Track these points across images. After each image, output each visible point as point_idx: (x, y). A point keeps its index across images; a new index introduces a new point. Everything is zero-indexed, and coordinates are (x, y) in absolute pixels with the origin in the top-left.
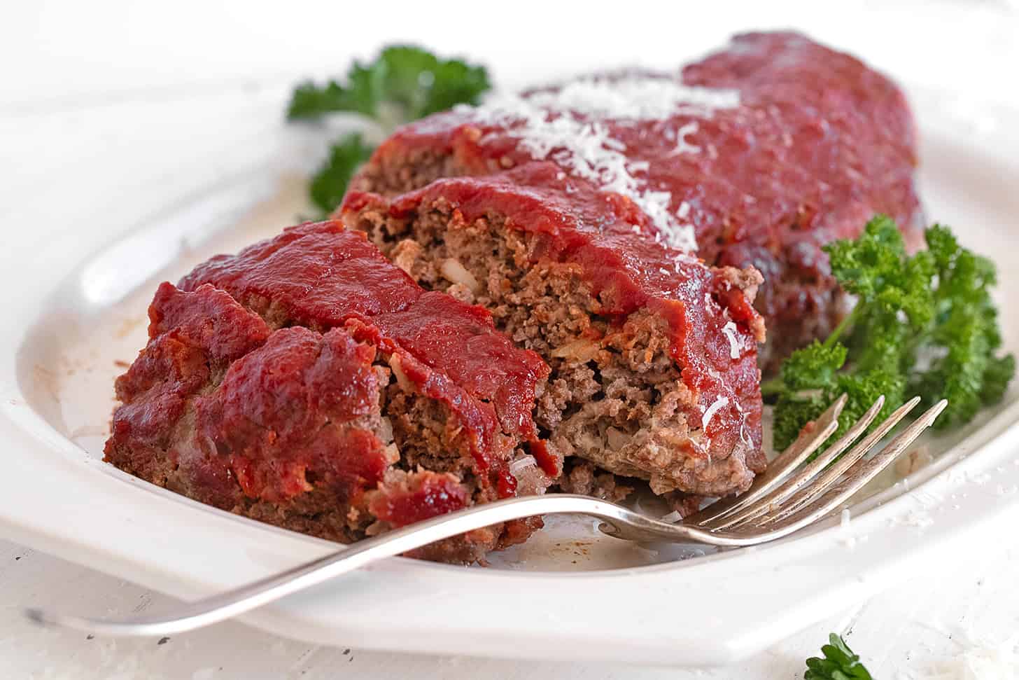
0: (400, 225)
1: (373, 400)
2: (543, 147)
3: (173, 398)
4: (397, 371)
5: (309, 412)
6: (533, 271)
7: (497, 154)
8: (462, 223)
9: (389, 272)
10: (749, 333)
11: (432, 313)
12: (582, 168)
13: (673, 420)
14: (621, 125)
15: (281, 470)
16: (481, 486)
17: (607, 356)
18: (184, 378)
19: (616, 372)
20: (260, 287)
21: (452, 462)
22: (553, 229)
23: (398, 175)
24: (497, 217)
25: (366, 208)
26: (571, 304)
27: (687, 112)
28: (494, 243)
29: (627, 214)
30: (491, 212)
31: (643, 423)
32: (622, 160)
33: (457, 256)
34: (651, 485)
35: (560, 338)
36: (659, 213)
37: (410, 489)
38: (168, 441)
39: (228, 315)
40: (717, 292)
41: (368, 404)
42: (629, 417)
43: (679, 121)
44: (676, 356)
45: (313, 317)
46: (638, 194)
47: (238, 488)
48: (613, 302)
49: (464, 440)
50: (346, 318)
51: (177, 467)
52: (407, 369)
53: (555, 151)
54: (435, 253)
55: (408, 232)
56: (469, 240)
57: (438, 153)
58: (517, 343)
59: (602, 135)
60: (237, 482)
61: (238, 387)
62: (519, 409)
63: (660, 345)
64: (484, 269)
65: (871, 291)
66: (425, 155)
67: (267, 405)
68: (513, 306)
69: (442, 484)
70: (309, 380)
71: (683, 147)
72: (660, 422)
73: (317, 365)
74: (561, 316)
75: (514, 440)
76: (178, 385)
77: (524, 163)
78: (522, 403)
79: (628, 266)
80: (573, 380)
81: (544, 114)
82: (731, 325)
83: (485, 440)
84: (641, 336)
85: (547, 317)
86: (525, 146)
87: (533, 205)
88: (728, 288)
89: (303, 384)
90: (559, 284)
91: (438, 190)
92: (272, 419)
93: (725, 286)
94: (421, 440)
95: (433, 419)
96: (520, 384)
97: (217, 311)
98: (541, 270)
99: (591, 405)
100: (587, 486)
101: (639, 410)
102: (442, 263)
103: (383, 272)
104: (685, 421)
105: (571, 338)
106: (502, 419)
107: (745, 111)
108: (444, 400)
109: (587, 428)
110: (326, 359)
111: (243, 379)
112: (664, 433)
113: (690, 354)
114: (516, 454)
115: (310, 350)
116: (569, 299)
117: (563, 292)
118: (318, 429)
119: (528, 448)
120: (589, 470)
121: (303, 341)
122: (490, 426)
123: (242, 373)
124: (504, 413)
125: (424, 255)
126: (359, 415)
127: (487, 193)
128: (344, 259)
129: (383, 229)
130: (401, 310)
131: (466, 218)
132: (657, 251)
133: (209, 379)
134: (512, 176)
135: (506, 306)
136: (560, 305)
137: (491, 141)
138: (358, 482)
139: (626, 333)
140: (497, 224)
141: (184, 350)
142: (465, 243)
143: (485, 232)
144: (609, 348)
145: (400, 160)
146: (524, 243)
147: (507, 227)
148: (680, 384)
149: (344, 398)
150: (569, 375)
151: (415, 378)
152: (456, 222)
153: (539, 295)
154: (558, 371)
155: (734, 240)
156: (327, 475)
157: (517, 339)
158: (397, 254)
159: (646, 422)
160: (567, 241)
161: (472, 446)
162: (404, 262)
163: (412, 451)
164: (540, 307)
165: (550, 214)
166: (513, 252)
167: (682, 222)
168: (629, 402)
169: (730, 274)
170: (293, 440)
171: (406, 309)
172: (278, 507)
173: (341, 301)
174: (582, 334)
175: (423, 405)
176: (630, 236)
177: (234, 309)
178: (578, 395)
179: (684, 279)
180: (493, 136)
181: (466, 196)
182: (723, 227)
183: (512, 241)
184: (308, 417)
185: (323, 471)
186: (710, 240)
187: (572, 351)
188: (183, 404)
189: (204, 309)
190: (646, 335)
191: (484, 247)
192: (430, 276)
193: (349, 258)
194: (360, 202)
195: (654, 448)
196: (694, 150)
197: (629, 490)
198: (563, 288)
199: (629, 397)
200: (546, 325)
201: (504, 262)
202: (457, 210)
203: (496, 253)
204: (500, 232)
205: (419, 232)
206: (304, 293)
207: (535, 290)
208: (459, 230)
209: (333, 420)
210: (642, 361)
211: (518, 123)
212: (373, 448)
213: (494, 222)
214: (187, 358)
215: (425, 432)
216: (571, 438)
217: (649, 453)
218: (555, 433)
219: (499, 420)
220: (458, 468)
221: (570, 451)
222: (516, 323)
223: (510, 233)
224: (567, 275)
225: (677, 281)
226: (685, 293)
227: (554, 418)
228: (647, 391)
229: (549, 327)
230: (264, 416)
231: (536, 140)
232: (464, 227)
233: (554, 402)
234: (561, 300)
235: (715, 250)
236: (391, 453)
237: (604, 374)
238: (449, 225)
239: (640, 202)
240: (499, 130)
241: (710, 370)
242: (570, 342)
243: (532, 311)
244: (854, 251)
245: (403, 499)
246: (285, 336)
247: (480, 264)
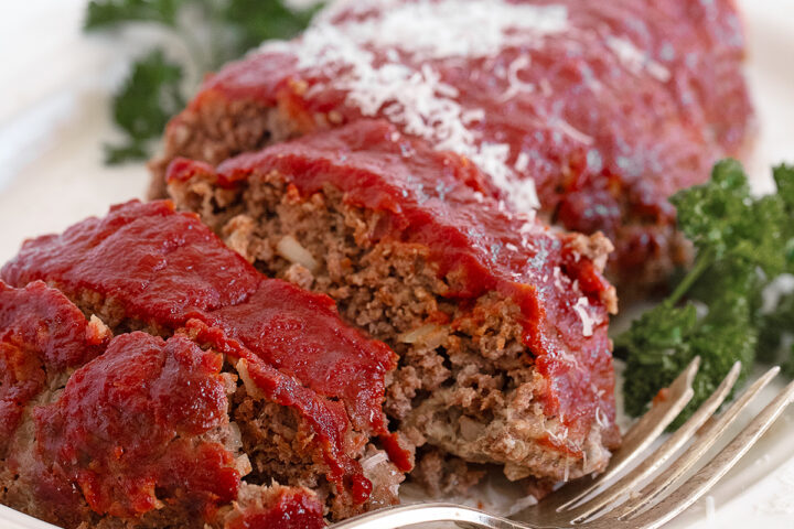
0: (230, 195)
1: (222, 411)
2: (373, 100)
3: (10, 407)
4: (244, 376)
5: (157, 426)
6: (374, 251)
7: (326, 109)
8: (298, 199)
9: (225, 260)
10: (600, 305)
11: (273, 305)
12: (416, 125)
13: (529, 411)
14: (450, 65)
15: (130, 486)
16: (335, 492)
17: (457, 342)
18: (20, 383)
19: (466, 358)
20: (94, 282)
21: (305, 468)
22: (394, 207)
23: (218, 125)
24: (334, 192)
25: (194, 179)
26: (416, 285)
27: (516, 41)
28: (331, 218)
29: (466, 176)
30: (328, 187)
31: (497, 414)
32: (456, 109)
33: (293, 233)
34: (506, 471)
35: (405, 322)
36: (498, 170)
37: (265, 505)
38: (6, 450)
39: (64, 316)
40: (565, 263)
41: (217, 416)
42: (483, 407)
43: (510, 53)
44: (530, 343)
45: (153, 316)
46: (474, 149)
47: (84, 503)
48: (460, 284)
49: (317, 446)
50: (187, 317)
51: (16, 477)
52: (255, 375)
53: (386, 104)
54: (269, 226)
55: (238, 204)
56: (304, 216)
57: (261, 104)
58: (361, 327)
59: (433, 79)
60: (83, 496)
61: (80, 398)
62: (369, 405)
63: (512, 332)
64: (322, 246)
65: (721, 247)
66: (247, 107)
67: (112, 420)
68: (355, 287)
69: (298, 498)
70: (156, 394)
71: (517, 88)
72: (515, 413)
73: (162, 377)
74: (407, 298)
75: (365, 436)
76: (14, 391)
77: (354, 120)
78: (372, 397)
79: (474, 246)
80: (422, 367)
81: (369, 57)
82: (584, 301)
83: (338, 446)
84: (493, 323)
85: (391, 300)
86: (354, 100)
87: (371, 180)
88: (577, 258)
89: (149, 397)
90: (403, 266)
91: (270, 162)
92: (117, 433)
93: (573, 257)
94: (272, 445)
95: (284, 423)
96: (369, 378)
97: (52, 312)
98: (383, 250)
99: (441, 392)
100: (438, 473)
101: (493, 400)
102: (279, 240)
103: (220, 259)
104: (541, 411)
105: (417, 322)
106: (353, 416)
107: (575, 32)
108: (295, 406)
109: (438, 415)
110: (171, 371)
111: (85, 390)
112: (521, 425)
113: (544, 339)
114: (367, 449)
115: (154, 359)
116: (414, 281)
117: (408, 274)
118: (167, 444)
119: (379, 442)
120: (440, 456)
121: (145, 350)
122: (341, 427)
123: (84, 384)
124: (354, 410)
125: (258, 230)
126: (208, 429)
127: (322, 166)
128: (177, 247)
129: (213, 201)
130: (241, 302)
131: (301, 193)
132: (502, 222)
133: (45, 382)
134: (344, 138)
135: (347, 287)
136: (405, 286)
137: (318, 95)
138: (211, 498)
139: (475, 318)
140: (335, 199)
141: (18, 353)
142: (301, 219)
143: (322, 208)
144: (457, 333)
145: (220, 110)
146: (364, 220)
147: (345, 204)
148: (535, 374)
149: (194, 411)
150: (418, 362)
151: (265, 385)
152: (291, 198)
153: (382, 276)
154: (406, 356)
155: (574, 188)
156: (178, 492)
157: (362, 321)
158: (230, 232)
159: (500, 412)
160: (410, 218)
161: (326, 453)
162: (238, 243)
163: (261, 456)
164: (384, 289)
165: (391, 190)
166: (353, 230)
167: (521, 176)
168: (481, 390)
169: (578, 245)
170: (142, 456)
171: (246, 301)
172: (126, 523)
173: (180, 297)
174: (429, 318)
175: (273, 410)
176: (473, 206)
177: (68, 311)
178: (427, 382)
179: (532, 255)
180: (319, 88)
181: (299, 167)
182: (562, 175)
183: (351, 218)
184: (156, 432)
185: (174, 488)
186: (549, 190)
187: (420, 337)
188: (20, 413)
189: (38, 309)
190: (498, 321)
191: (321, 223)
192: (266, 255)
193: (184, 245)
194: (187, 173)
195: (510, 442)
196: (528, 88)
197: (481, 474)
198: (408, 269)
199: (482, 386)
200: (390, 307)
201: (342, 239)
202: (292, 185)
203: (333, 229)
204: (338, 208)
205: (251, 204)
206: (140, 289)
207: (377, 270)
208: (294, 206)
209: (182, 434)
210: (494, 348)
211: (345, 70)
212: (225, 463)
213: (331, 197)
214: (22, 363)
215: (276, 439)
216: (422, 428)
217: (505, 447)
218: (405, 422)
219: (350, 418)
220: (311, 475)
221: (421, 441)
222: (358, 306)
223: (348, 211)
224: (411, 256)
225: (526, 257)
226: (534, 270)
227: (404, 408)
228: (499, 378)
229: (394, 310)
230: (109, 432)
231: (365, 92)
232: (300, 203)
233: (403, 391)
234: (405, 281)
235: (554, 200)
236: (243, 465)
237: (454, 360)
238: (284, 200)
239: (477, 160)
240: (325, 80)
241: (563, 352)
242: (417, 327)
243: (375, 294)
244: (702, 203)
245: (258, 518)
246: (126, 343)
247: (317, 241)
